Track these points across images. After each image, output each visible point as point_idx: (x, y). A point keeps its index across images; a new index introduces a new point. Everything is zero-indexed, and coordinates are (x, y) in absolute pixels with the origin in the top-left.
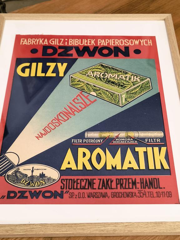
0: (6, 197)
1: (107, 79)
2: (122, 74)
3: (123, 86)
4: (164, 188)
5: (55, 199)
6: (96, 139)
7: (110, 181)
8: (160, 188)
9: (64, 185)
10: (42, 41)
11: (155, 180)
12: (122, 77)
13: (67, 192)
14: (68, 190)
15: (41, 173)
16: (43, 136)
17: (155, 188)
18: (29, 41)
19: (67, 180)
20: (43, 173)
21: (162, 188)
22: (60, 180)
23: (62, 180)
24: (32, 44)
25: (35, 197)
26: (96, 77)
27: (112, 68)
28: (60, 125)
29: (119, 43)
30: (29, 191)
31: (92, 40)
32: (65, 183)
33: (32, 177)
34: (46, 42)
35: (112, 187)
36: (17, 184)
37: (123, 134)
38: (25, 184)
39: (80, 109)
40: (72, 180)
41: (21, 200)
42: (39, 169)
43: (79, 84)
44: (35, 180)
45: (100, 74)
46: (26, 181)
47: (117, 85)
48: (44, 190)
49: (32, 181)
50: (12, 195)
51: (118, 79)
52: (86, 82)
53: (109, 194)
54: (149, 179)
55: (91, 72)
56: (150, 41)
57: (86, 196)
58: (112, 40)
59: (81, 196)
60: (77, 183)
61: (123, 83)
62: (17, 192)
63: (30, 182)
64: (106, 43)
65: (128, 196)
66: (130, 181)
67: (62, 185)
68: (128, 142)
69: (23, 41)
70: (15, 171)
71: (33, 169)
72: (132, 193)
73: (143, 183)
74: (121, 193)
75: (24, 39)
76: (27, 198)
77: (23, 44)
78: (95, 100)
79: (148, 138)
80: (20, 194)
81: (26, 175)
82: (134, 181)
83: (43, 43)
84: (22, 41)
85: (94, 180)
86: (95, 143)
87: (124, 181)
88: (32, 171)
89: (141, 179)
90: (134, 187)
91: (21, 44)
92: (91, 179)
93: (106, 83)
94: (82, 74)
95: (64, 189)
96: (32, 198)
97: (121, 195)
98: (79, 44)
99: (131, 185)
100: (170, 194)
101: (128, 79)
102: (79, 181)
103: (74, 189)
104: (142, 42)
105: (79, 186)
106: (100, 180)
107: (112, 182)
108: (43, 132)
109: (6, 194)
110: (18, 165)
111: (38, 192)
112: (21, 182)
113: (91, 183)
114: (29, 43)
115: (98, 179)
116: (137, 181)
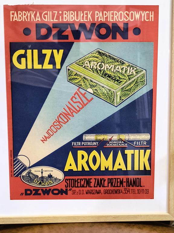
0: (24, 194)
1: (103, 72)
2: (118, 65)
3: (119, 81)
4: (144, 186)
5: (62, 195)
6: (92, 142)
7: (103, 180)
8: (141, 186)
9: (68, 183)
10: (34, 15)
11: (138, 179)
12: (118, 69)
13: (70, 190)
14: (71, 188)
15: (49, 175)
16: (47, 139)
17: (137, 186)
18: (19, 16)
19: (70, 179)
20: (50, 174)
21: (142, 186)
22: (65, 180)
23: (66, 180)
24: (24, 20)
25: (46, 194)
26: (93, 68)
27: (109, 56)
28: (61, 127)
29: (118, 17)
30: (41, 189)
31: (89, 12)
32: (68, 182)
33: (42, 177)
34: (38, 18)
35: (105, 186)
36: (31, 183)
37: (115, 137)
38: (38, 183)
39: (78, 109)
40: (73, 179)
41: (36, 196)
42: (47, 171)
43: (76, 79)
44: (45, 180)
45: (97, 64)
46: (38, 181)
47: (113, 79)
48: (52, 188)
49: (43, 181)
50: (29, 192)
51: (115, 71)
52: (83, 76)
53: (102, 191)
54: (133, 178)
55: (88, 62)
56: (152, 15)
57: (85, 193)
58: (111, 12)
59: (81, 193)
60: (78, 183)
61: (119, 78)
62: (32, 190)
63: (41, 182)
64: (104, 17)
65: (116, 192)
66: (119, 180)
67: (66, 184)
68: (119, 145)
69: (13, 16)
70: (28, 172)
71: (42, 171)
72: (120, 190)
73: (128, 182)
74: (111, 190)
75: (13, 12)
76: (41, 195)
77: (14, 20)
78: (92, 99)
79: (137, 141)
80: (35, 192)
81: (37, 176)
82: (121, 180)
83: (35, 19)
84: (11, 16)
85: (91, 180)
86: (92, 146)
87: (114, 180)
88: (42, 173)
89: (127, 179)
90: (121, 185)
91: (11, 20)
92: (88, 179)
93: (102, 77)
94: (79, 65)
95: (67, 187)
96: (44, 195)
97: (111, 192)
98: (74, 19)
99: (119, 183)
100: (148, 191)
101: (124, 72)
102: (79, 181)
103: (75, 187)
104: (143, 15)
105: (79, 184)
106: (96, 179)
107: (104, 181)
108: (47, 135)
109: (24, 192)
110: (30, 167)
111: (48, 189)
112: (34, 182)
113: (88, 182)
114: (20, 18)
115: (94, 179)
116: (124, 181)
